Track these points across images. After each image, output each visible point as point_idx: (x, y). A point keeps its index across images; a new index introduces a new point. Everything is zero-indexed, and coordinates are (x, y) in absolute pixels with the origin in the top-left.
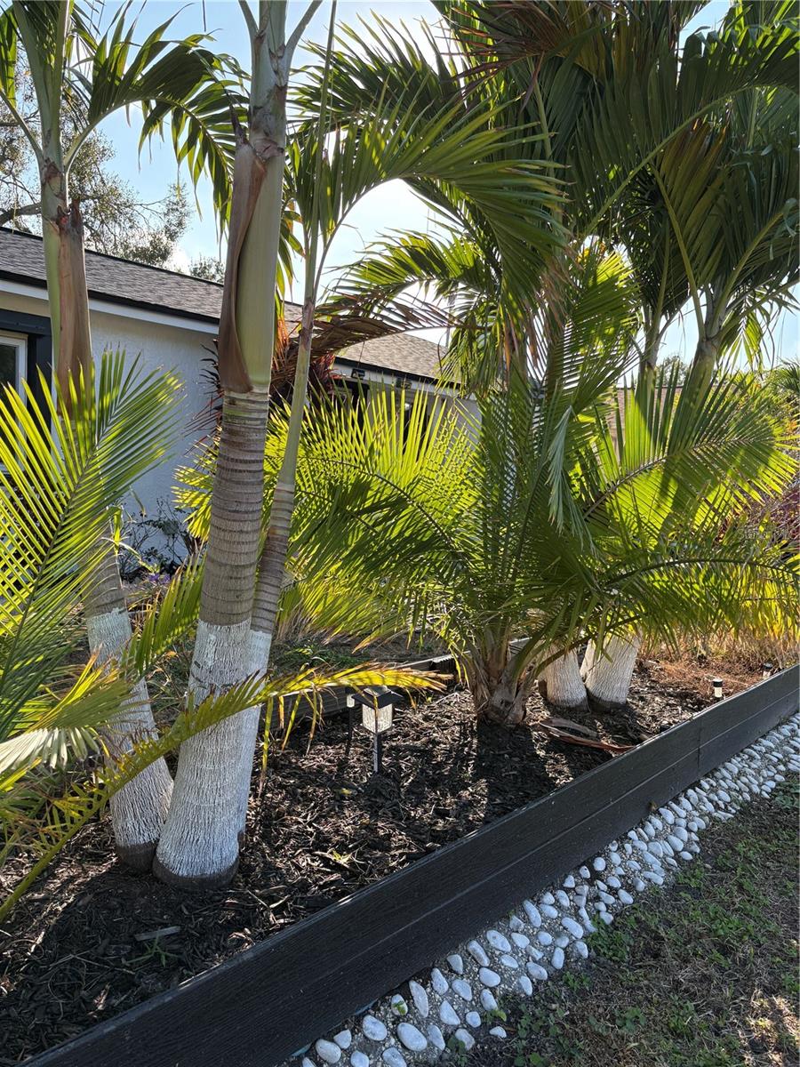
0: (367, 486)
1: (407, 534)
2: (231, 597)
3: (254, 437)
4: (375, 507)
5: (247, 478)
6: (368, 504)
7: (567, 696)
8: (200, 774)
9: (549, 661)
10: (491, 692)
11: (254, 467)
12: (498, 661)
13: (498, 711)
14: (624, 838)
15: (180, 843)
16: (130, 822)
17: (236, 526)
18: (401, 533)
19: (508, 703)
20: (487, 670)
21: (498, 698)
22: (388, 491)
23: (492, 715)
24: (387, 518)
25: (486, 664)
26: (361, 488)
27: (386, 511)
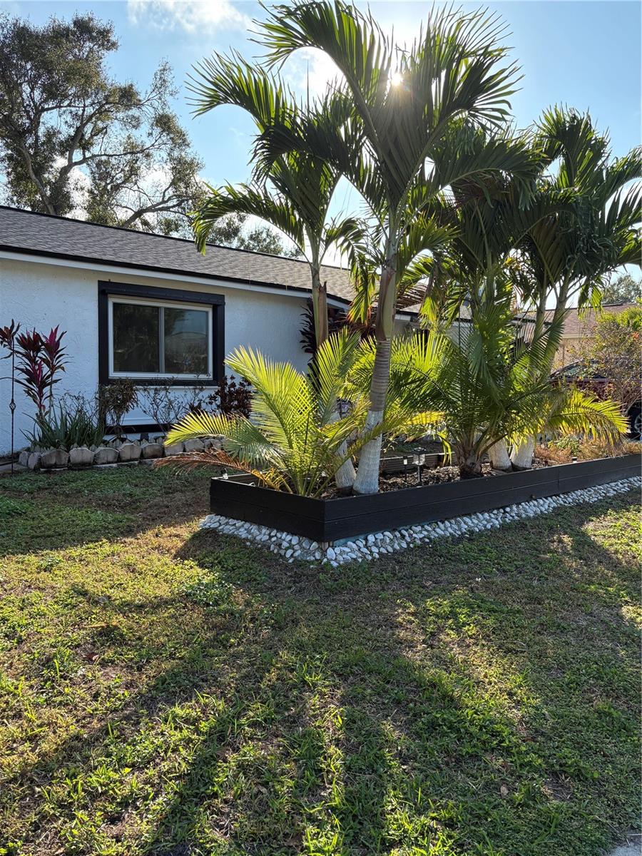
0: (410, 372)
1: (427, 392)
2: (379, 403)
3: (387, 353)
4: (413, 382)
5: (385, 366)
6: (410, 381)
7: (502, 464)
8: (370, 453)
9: (491, 445)
10: (466, 460)
11: (386, 363)
12: (469, 446)
13: (469, 467)
14: (518, 504)
15: (362, 483)
16: (343, 479)
17: (381, 381)
18: (425, 392)
19: (473, 464)
20: (464, 450)
21: (469, 462)
22: (419, 375)
23: (467, 469)
24: (418, 386)
25: (464, 448)
26: (407, 374)
27: (418, 383)
